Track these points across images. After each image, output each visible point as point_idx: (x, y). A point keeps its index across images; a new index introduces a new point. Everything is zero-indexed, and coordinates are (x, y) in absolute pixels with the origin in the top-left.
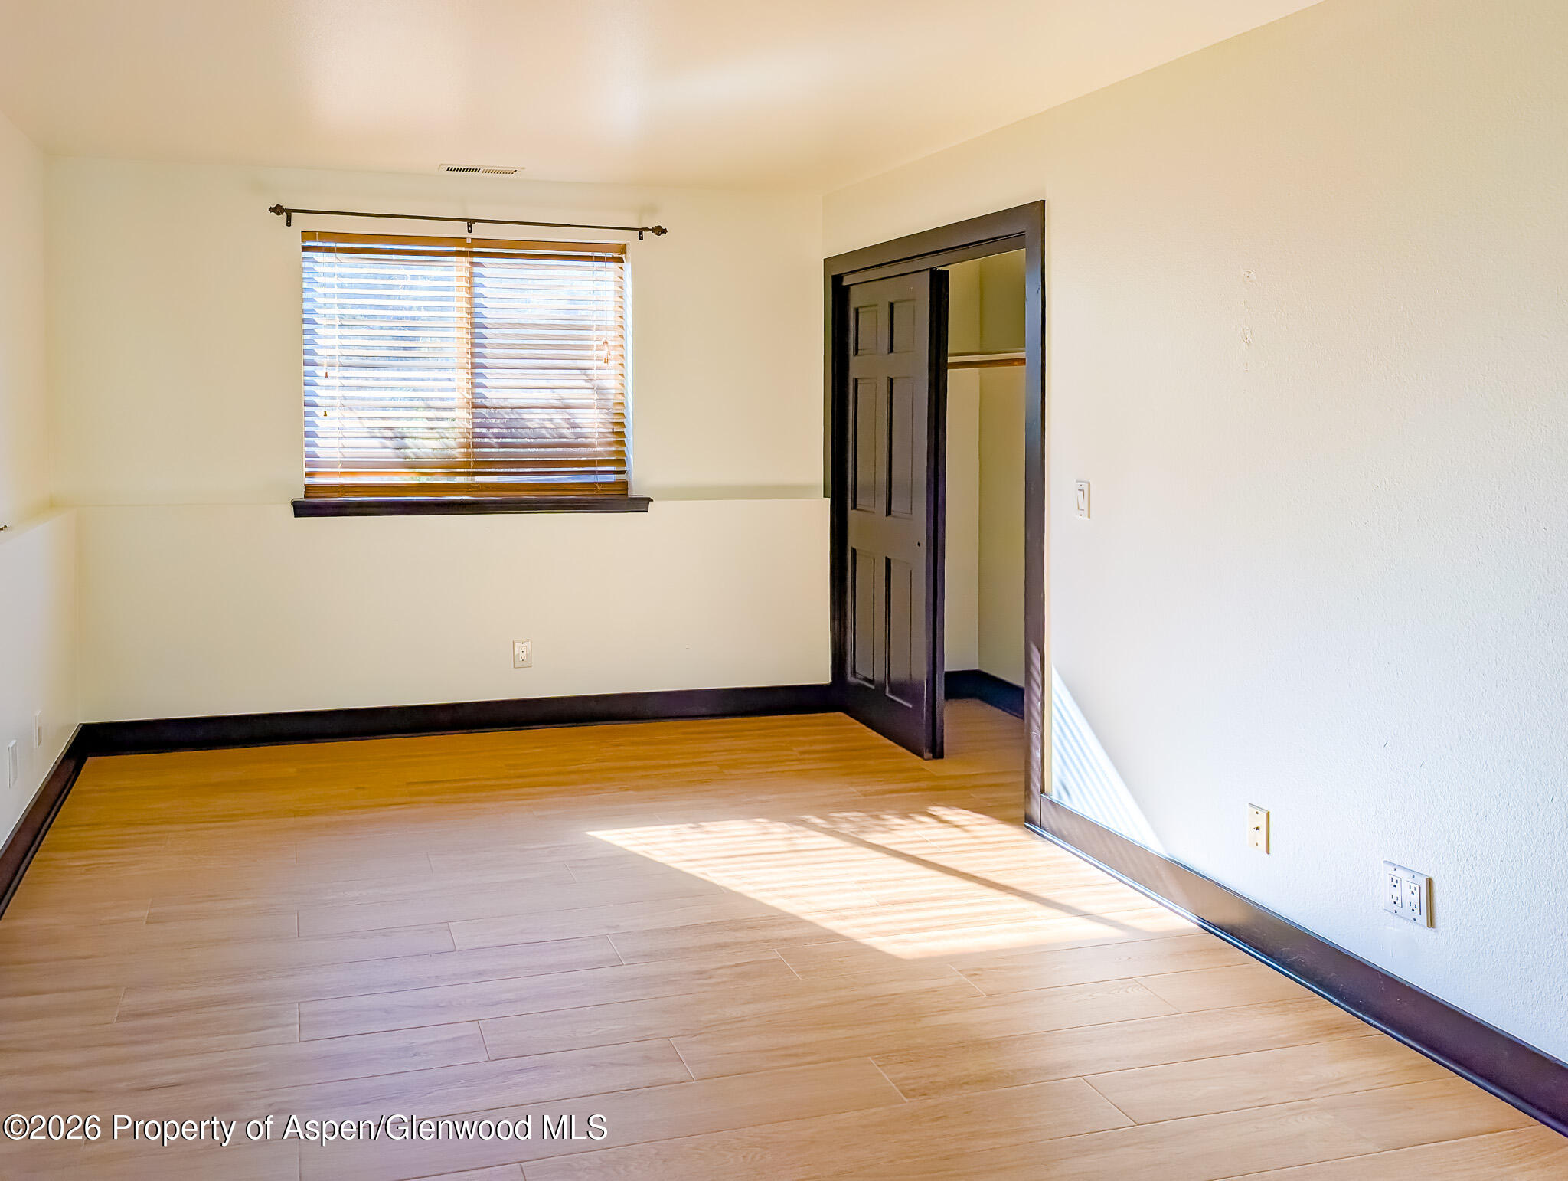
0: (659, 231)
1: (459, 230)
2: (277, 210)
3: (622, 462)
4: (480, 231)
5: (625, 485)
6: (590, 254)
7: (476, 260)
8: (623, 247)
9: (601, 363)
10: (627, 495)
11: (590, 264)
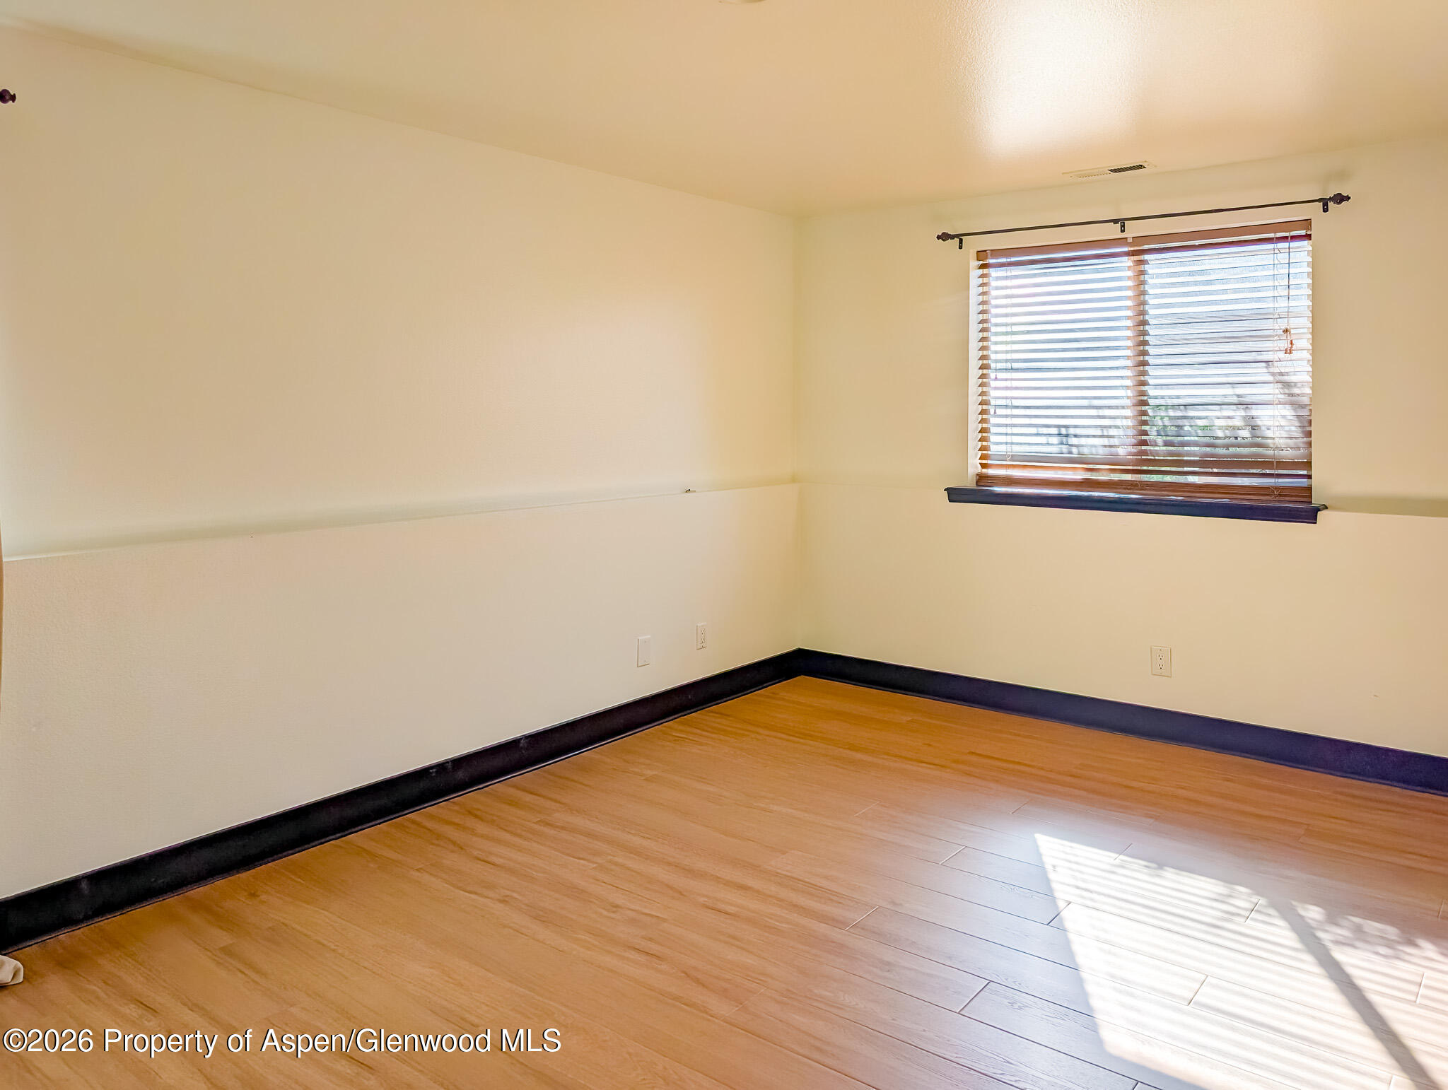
0: (1340, 199)
1: (1113, 231)
2: (944, 237)
3: (1308, 465)
4: (1133, 230)
5: (1310, 489)
6: (1271, 235)
7: (1141, 257)
8: (1307, 223)
9: (1282, 355)
10: (1311, 503)
11: (1271, 246)
